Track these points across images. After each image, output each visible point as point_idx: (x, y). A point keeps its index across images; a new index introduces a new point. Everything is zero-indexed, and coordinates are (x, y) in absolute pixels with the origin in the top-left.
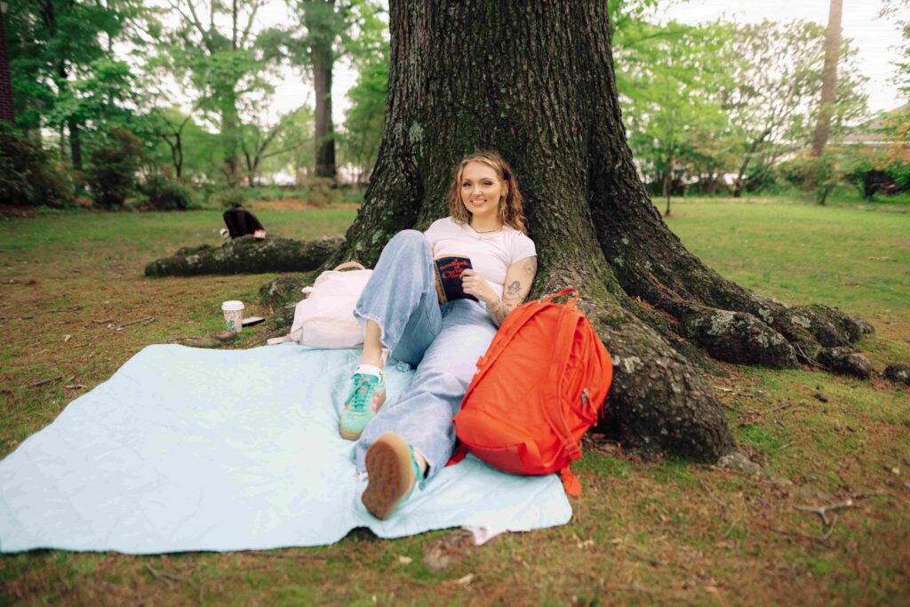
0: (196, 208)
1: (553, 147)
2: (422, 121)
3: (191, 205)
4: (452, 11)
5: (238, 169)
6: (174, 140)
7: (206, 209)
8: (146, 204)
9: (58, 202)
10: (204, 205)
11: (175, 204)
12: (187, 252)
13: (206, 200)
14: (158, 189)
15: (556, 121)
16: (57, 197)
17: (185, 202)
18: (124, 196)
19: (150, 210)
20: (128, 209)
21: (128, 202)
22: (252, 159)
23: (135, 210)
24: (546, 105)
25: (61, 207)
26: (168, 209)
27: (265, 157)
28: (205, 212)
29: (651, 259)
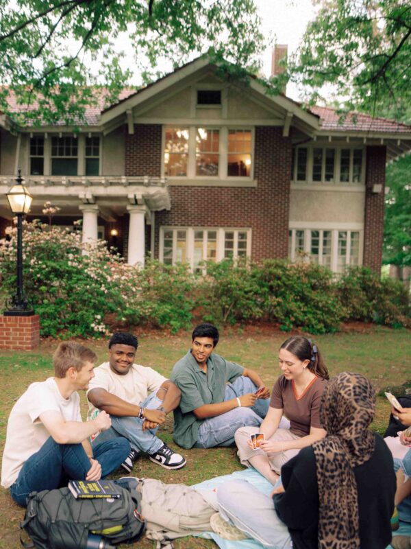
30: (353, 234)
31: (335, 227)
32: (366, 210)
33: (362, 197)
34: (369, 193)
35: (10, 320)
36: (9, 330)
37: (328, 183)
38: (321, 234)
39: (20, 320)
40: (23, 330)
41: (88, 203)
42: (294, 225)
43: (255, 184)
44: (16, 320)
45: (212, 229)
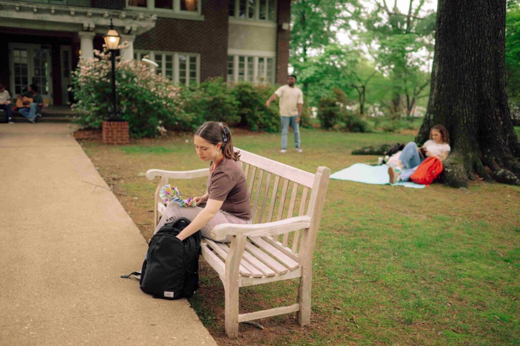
0: (370, 132)
1: (464, 124)
2: (433, 114)
3: (367, 130)
4: (443, 86)
5: (401, 106)
6: (361, 90)
7: (375, 133)
8: (344, 128)
9: (306, 125)
10: (374, 130)
11: (358, 129)
12: (366, 148)
13: (375, 128)
14: (351, 121)
15: (466, 116)
16: (306, 123)
17: (364, 128)
18: (335, 123)
19: (346, 131)
20: (335, 130)
21: (336, 127)
22: (411, 98)
23: (339, 131)
24: (464, 112)
25: (307, 128)
26: (355, 131)
27: (419, 98)
28: (374, 134)
29: (495, 157)
30: (269, 60)
31: (256, 53)
32: (277, 42)
33: (274, 32)
34: (279, 30)
35: (113, 125)
36: (113, 131)
37: (250, 19)
38: (246, 60)
39: (121, 125)
40: (123, 131)
41: (88, 30)
42: (230, 52)
43: (202, 18)
44: (118, 125)
45: (169, 53)
